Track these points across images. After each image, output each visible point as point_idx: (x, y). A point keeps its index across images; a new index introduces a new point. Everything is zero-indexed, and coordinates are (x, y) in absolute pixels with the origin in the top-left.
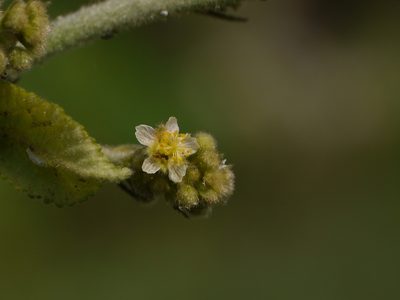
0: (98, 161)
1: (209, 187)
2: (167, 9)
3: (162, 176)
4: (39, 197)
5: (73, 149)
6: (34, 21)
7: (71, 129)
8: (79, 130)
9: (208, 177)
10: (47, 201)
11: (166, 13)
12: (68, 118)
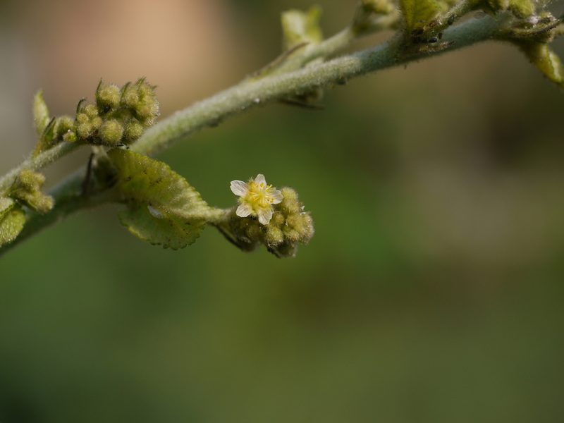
0: (197, 205)
1: (292, 228)
2: (259, 97)
3: (253, 219)
4: (159, 244)
5: (178, 198)
6: (144, 99)
7: (176, 181)
8: (182, 181)
9: (290, 219)
10: (165, 247)
11: (257, 100)
12: (173, 172)
